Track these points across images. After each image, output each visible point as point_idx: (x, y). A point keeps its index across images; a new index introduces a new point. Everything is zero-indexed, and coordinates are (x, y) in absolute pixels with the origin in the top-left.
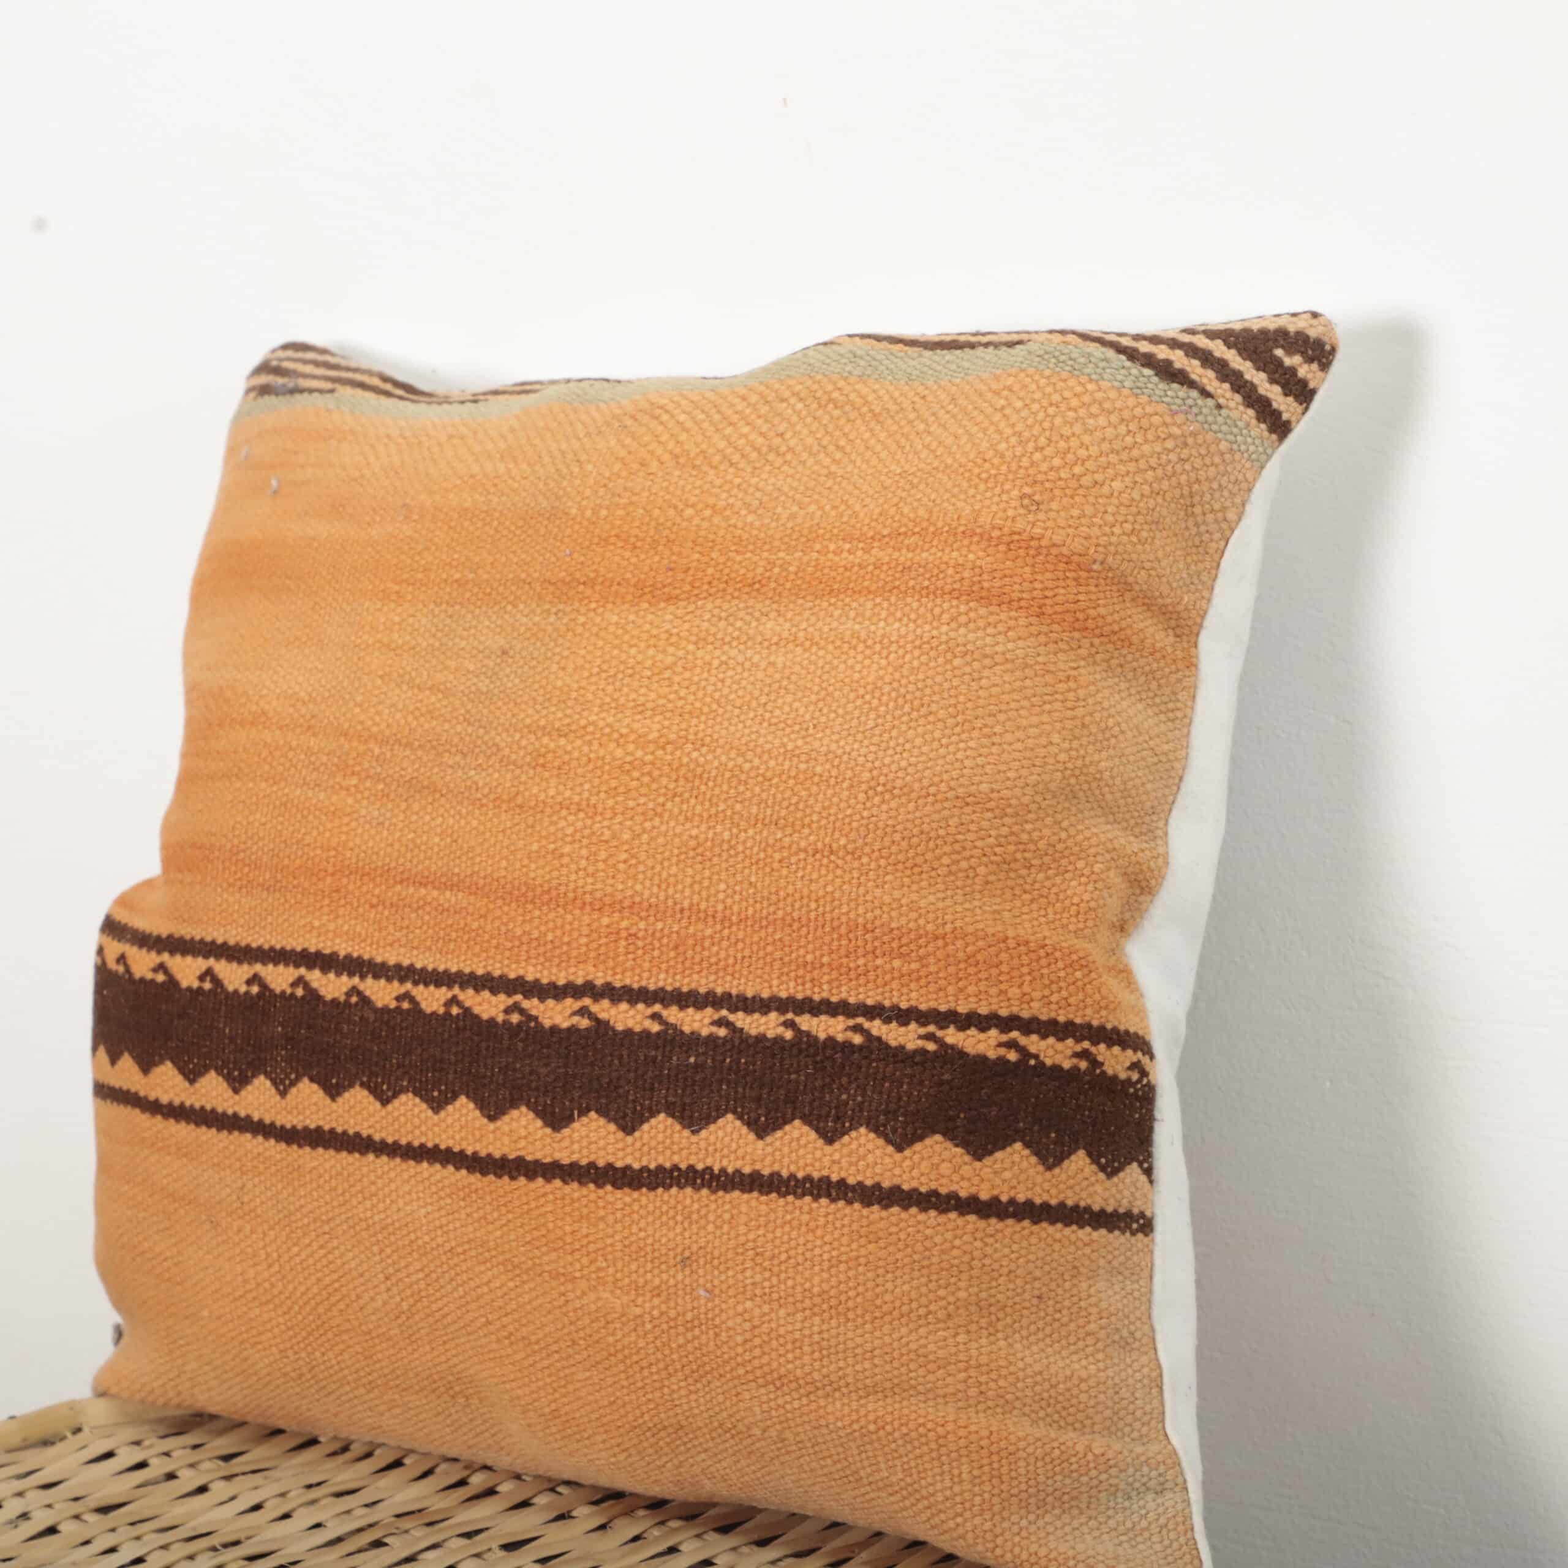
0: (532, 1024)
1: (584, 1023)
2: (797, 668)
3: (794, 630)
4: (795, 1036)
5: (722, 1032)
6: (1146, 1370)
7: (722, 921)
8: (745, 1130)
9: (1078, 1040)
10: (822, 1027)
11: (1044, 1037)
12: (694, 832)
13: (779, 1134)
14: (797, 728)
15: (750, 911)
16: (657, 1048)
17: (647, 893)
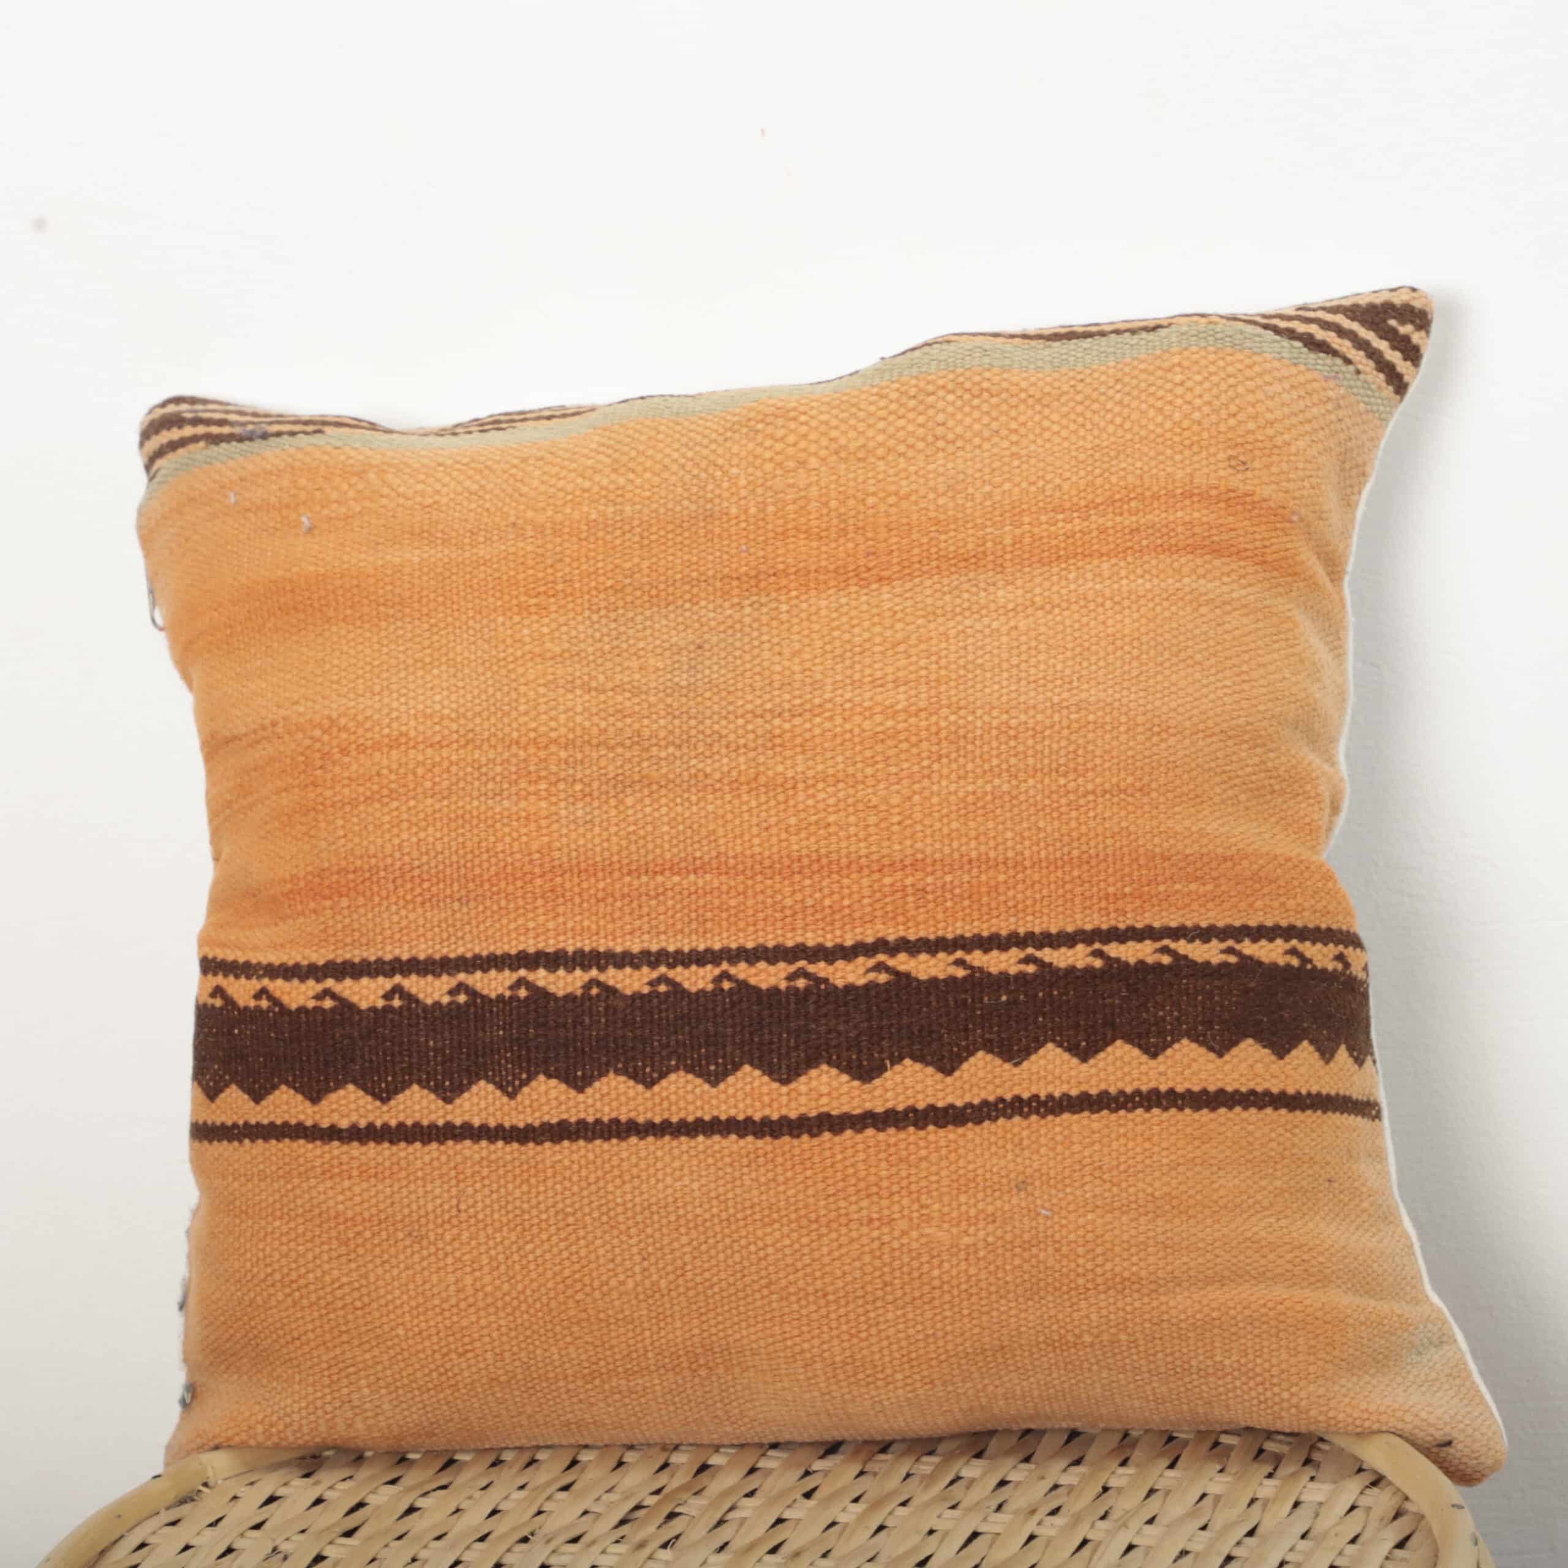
0: (823, 987)
1: (883, 978)
2: (1043, 629)
3: (1029, 595)
4: (1106, 964)
5: (1031, 969)
7: (1015, 867)
8: (1066, 1056)
9: (1337, 945)
10: (1130, 952)
11: (1314, 943)
12: (970, 788)
13: (1102, 1055)
14: (1059, 682)
15: (1043, 854)
16: (966, 991)
17: (929, 850)
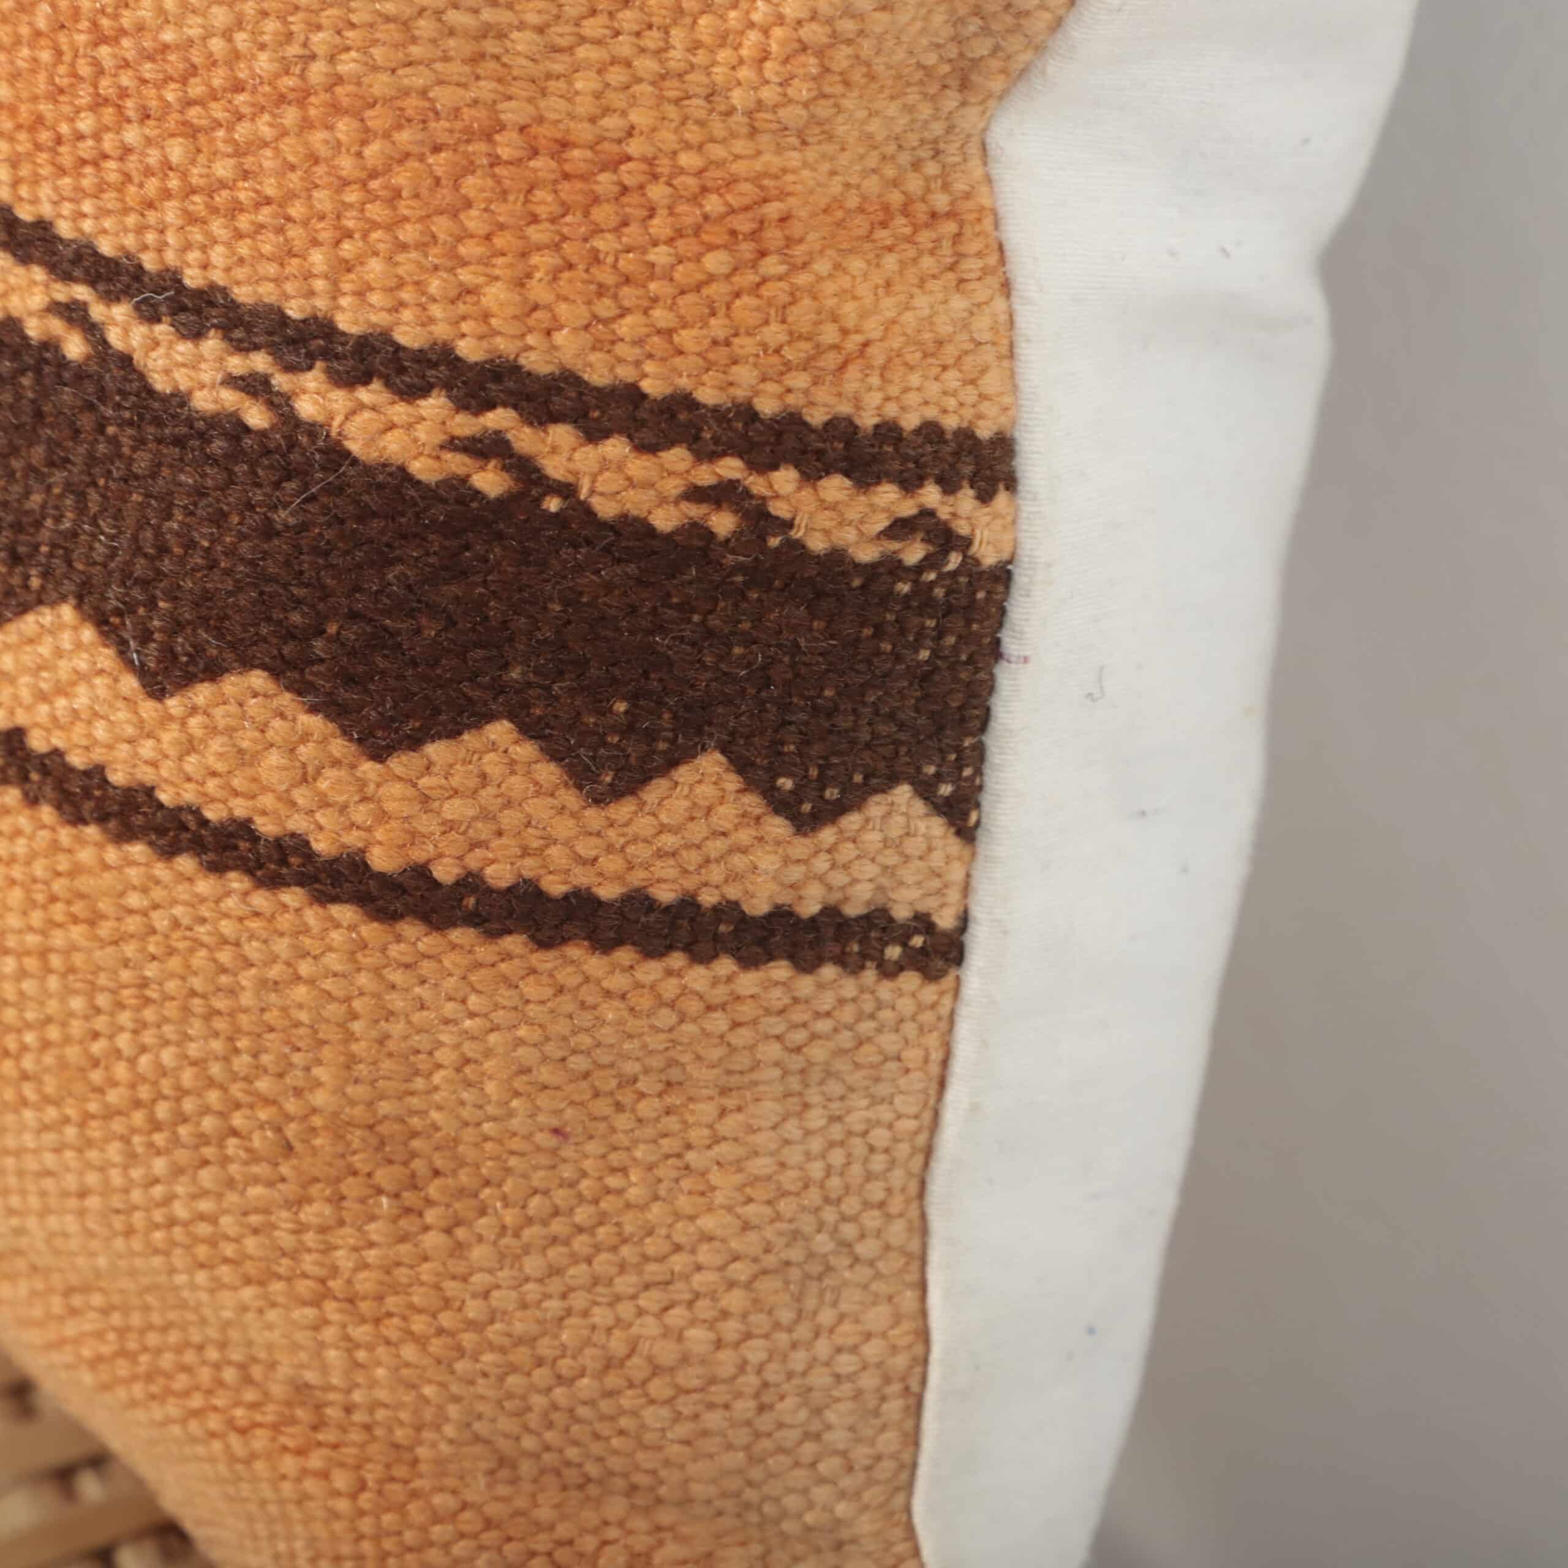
6: (872, 1350)
9: (706, 455)
11: (594, 435)
